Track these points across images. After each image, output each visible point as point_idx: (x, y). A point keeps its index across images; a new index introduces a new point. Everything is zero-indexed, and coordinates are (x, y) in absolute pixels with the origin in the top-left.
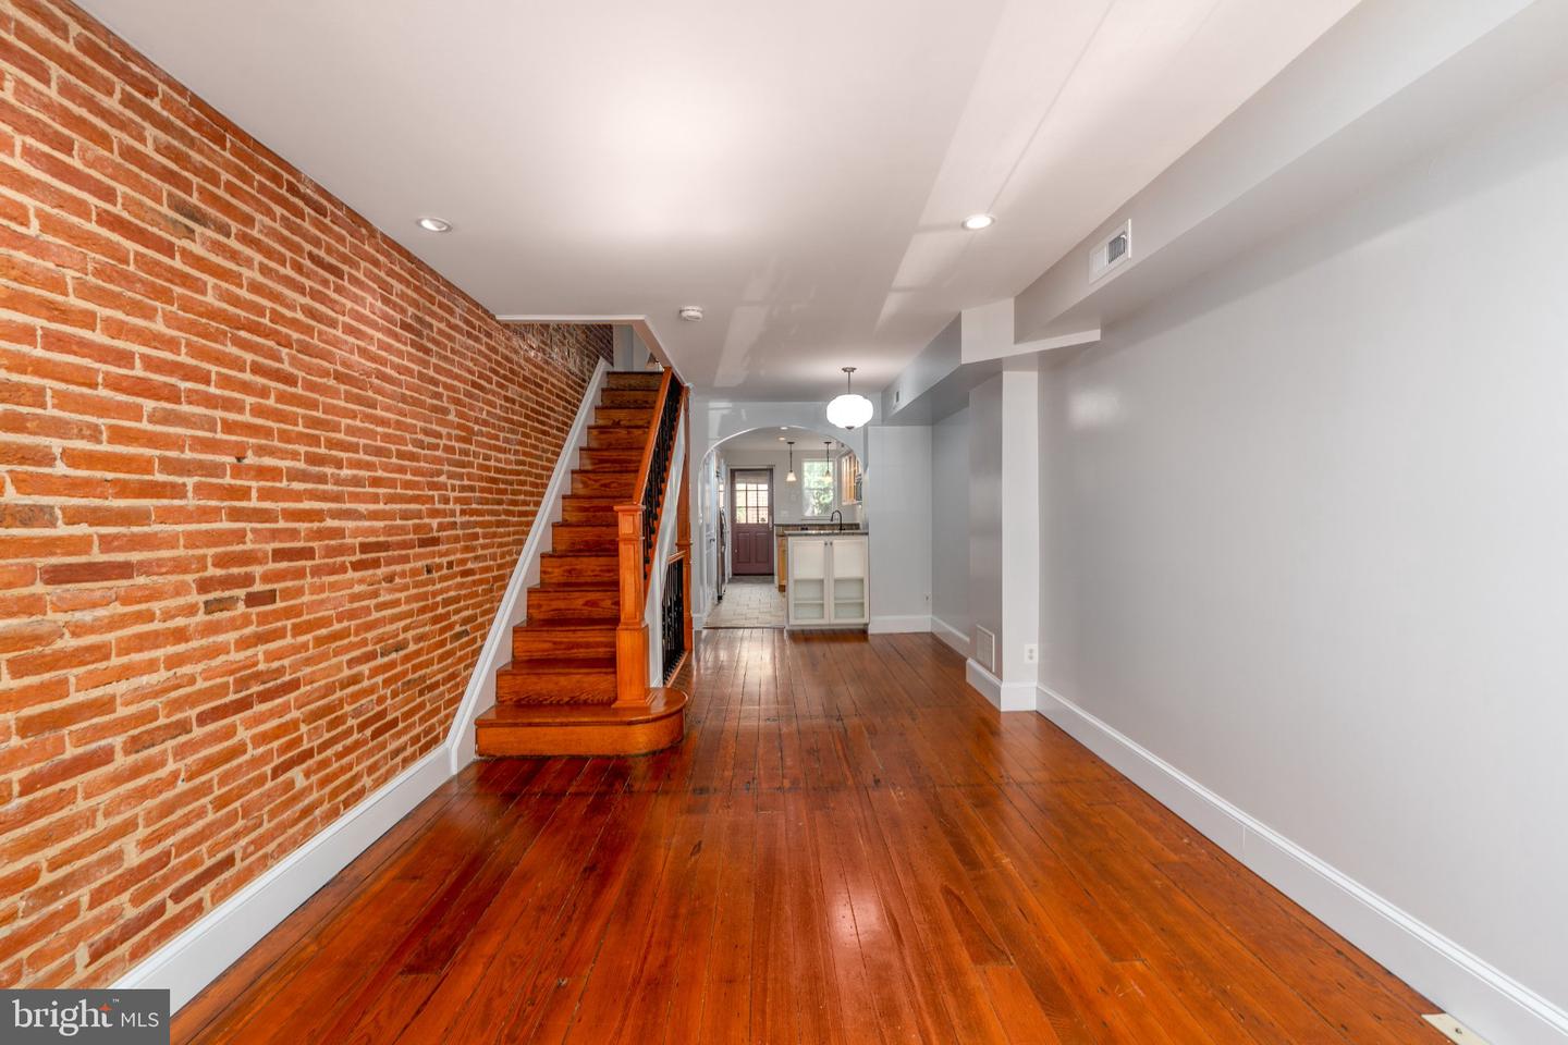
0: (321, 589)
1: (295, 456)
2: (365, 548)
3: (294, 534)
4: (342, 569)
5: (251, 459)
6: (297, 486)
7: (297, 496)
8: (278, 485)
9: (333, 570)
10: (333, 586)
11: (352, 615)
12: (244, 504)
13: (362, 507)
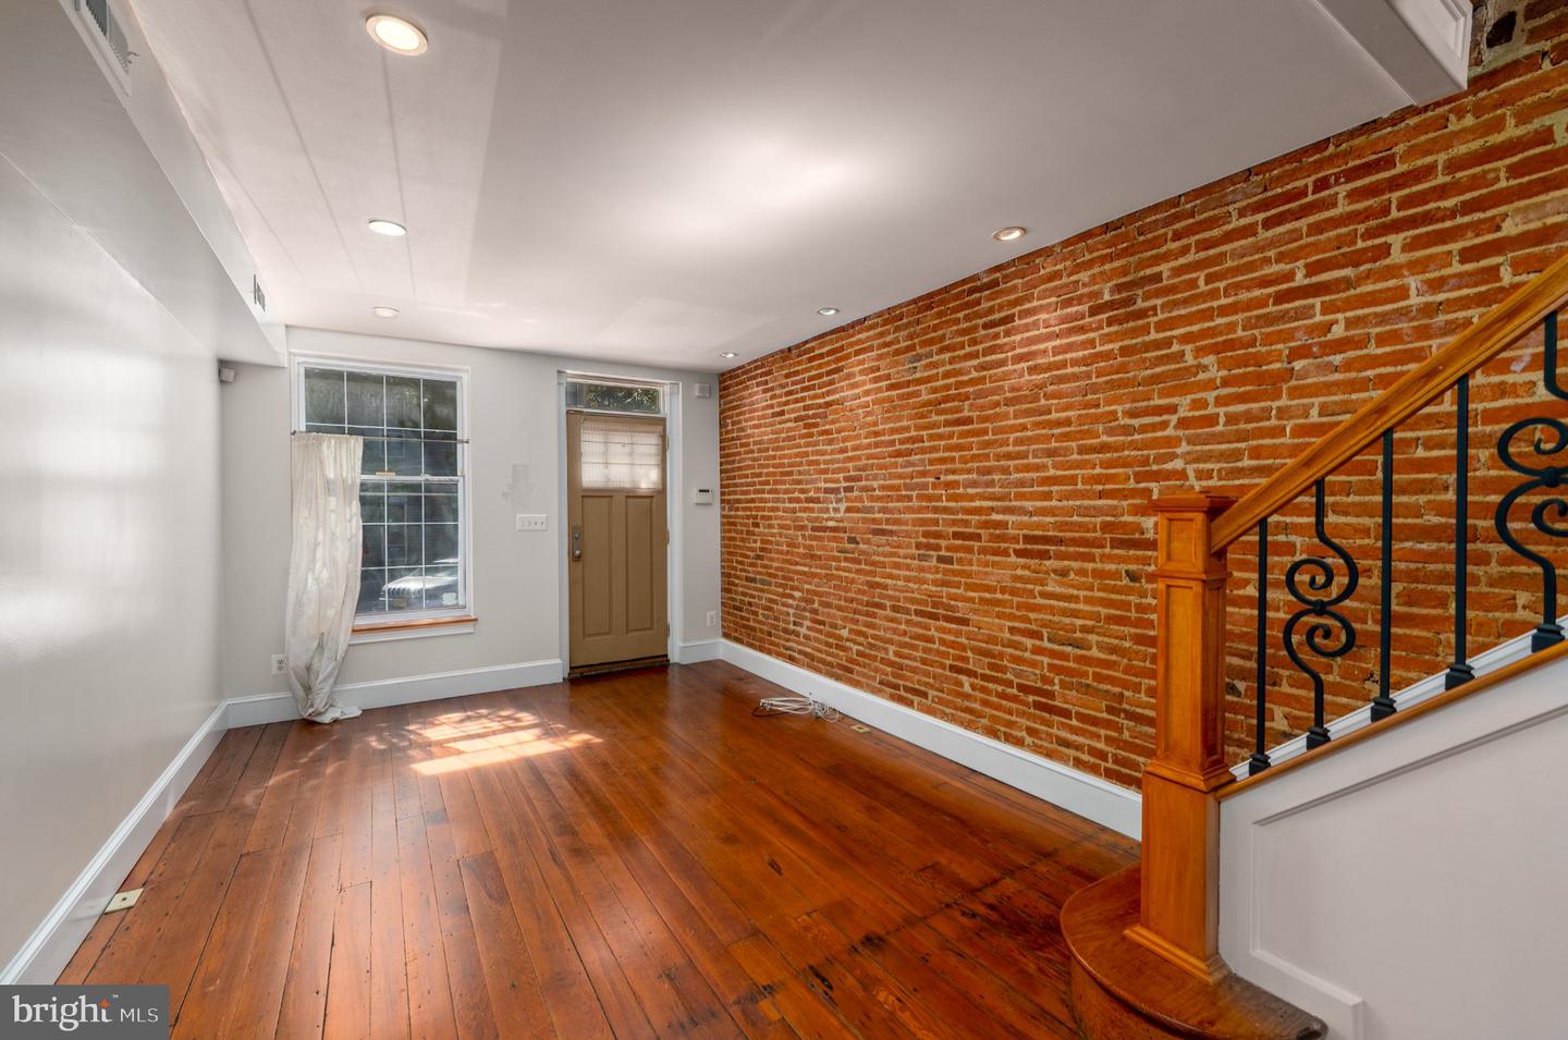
0: (986, 564)
1: (969, 471)
2: (1028, 539)
3: (966, 523)
4: (1005, 553)
5: (943, 478)
6: (970, 491)
7: (972, 498)
8: (958, 491)
9: (996, 552)
10: (994, 564)
11: (1013, 592)
12: (939, 504)
13: (1029, 505)
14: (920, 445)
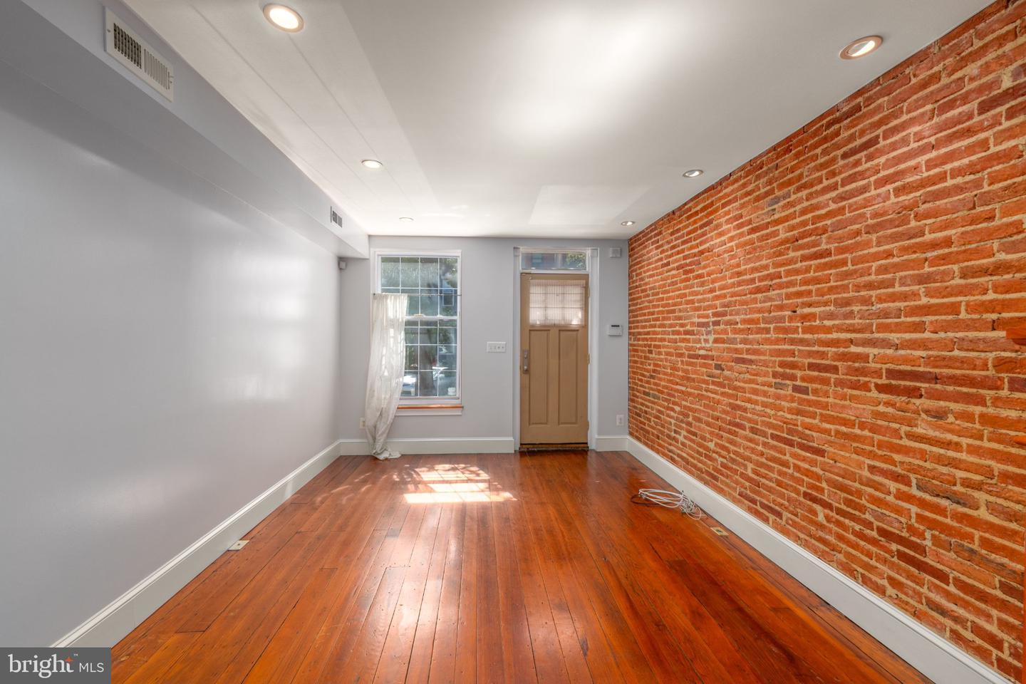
0: (844, 397)
1: (826, 304)
2: (892, 374)
3: (823, 355)
4: (865, 387)
5: (799, 311)
6: (827, 323)
7: (828, 330)
8: (814, 324)
9: (855, 386)
10: (852, 398)
11: (874, 429)
12: (795, 336)
13: (894, 337)
14: (778, 281)
